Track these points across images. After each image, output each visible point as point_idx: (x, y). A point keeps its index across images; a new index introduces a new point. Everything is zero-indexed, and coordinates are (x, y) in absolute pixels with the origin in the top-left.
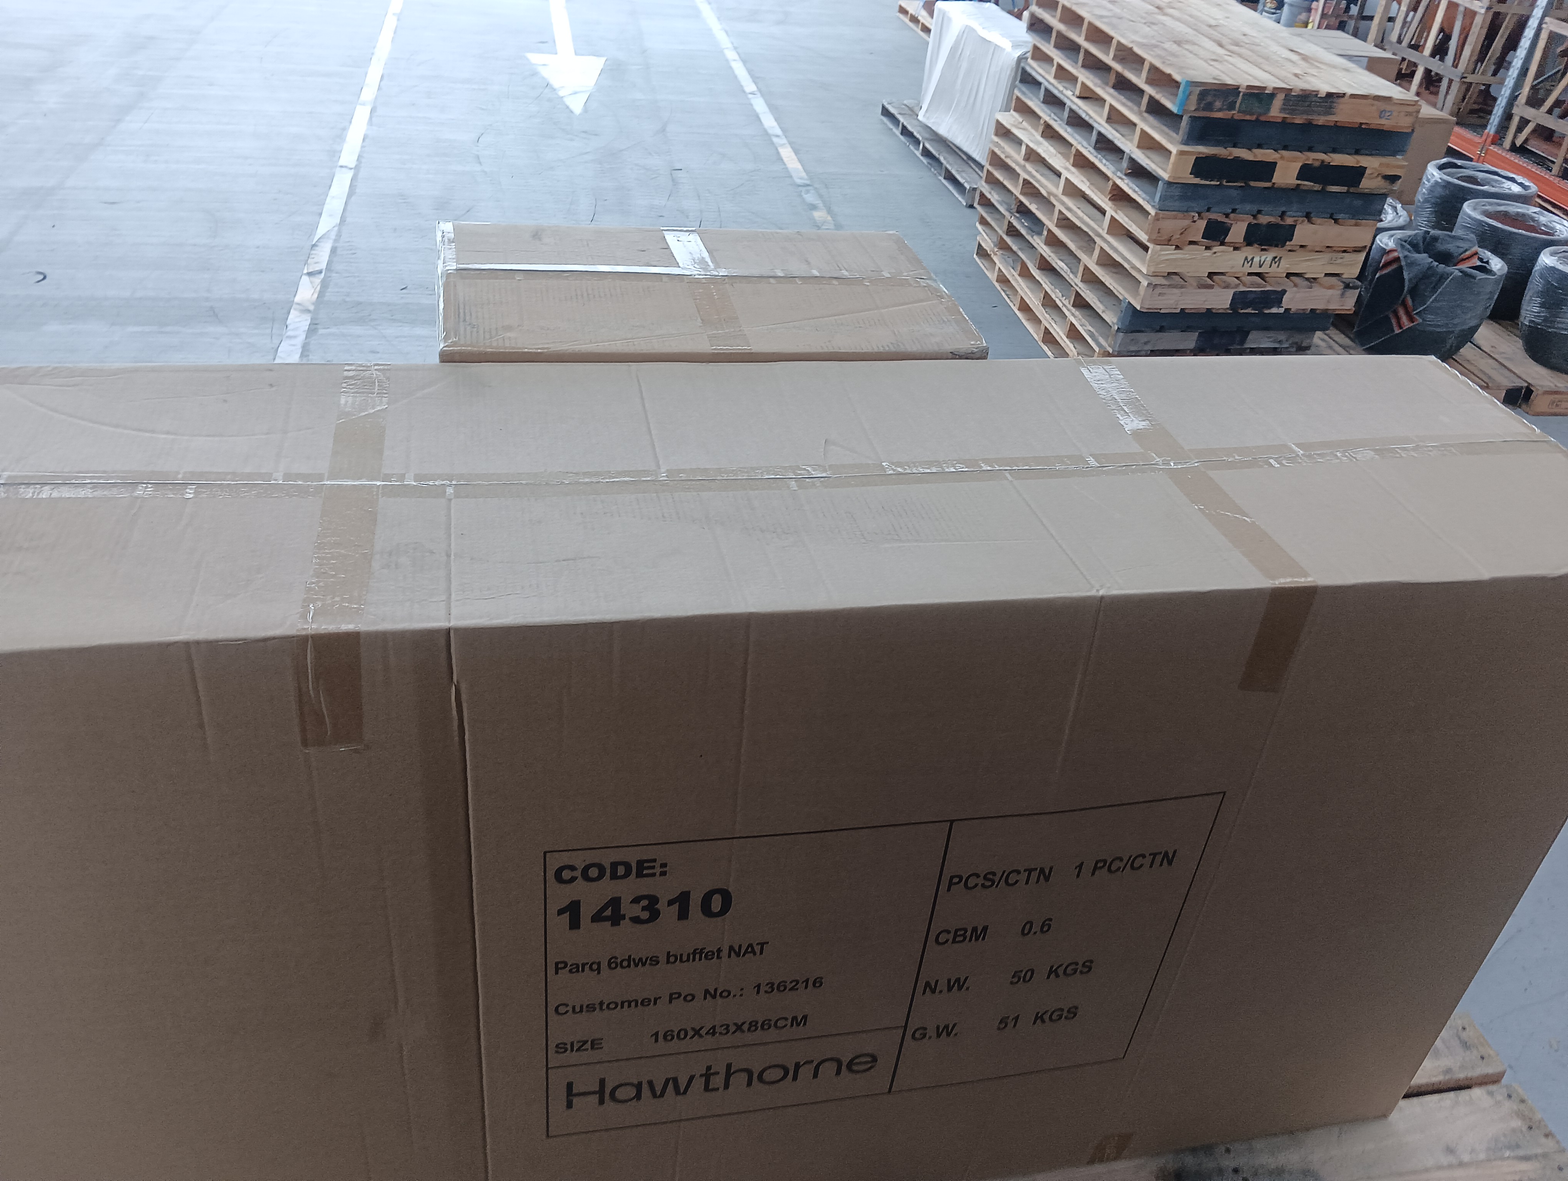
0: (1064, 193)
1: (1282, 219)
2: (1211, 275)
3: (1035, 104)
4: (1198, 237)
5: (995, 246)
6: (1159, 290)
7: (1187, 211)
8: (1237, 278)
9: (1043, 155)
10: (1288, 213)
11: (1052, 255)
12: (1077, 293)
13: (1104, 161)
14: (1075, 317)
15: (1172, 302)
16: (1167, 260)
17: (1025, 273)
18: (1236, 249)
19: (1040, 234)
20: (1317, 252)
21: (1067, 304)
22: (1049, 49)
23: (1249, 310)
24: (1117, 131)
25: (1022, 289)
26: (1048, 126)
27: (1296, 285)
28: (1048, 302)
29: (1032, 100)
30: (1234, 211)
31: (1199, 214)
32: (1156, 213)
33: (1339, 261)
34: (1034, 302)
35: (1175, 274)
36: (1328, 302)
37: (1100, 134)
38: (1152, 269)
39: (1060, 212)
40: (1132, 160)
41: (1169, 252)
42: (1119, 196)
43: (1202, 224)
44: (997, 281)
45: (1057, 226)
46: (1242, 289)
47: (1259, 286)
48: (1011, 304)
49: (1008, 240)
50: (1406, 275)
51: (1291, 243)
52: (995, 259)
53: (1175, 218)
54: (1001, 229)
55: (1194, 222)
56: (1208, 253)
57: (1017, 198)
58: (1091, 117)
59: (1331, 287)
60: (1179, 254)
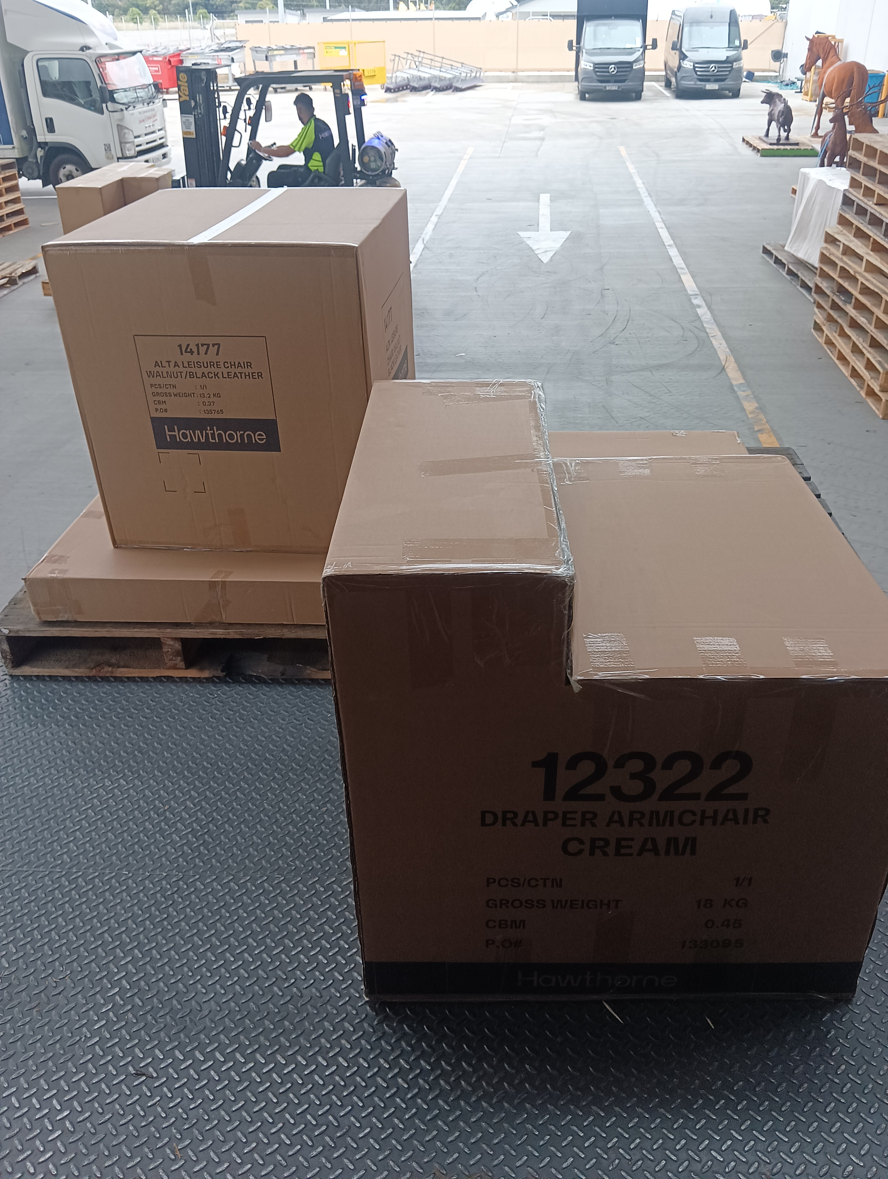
0: (866, 271)
3: (850, 216)
5: (825, 320)
9: (853, 248)
11: (858, 315)
12: (872, 336)
14: (871, 354)
17: (843, 334)
19: (850, 303)
21: (865, 345)
22: (860, 177)
25: (840, 344)
26: (858, 229)
28: (856, 350)
29: (849, 214)
34: (846, 351)
39: (862, 283)
44: (825, 343)
45: (860, 293)
48: (832, 356)
49: (832, 312)
52: (824, 328)
54: (828, 306)
57: (837, 282)
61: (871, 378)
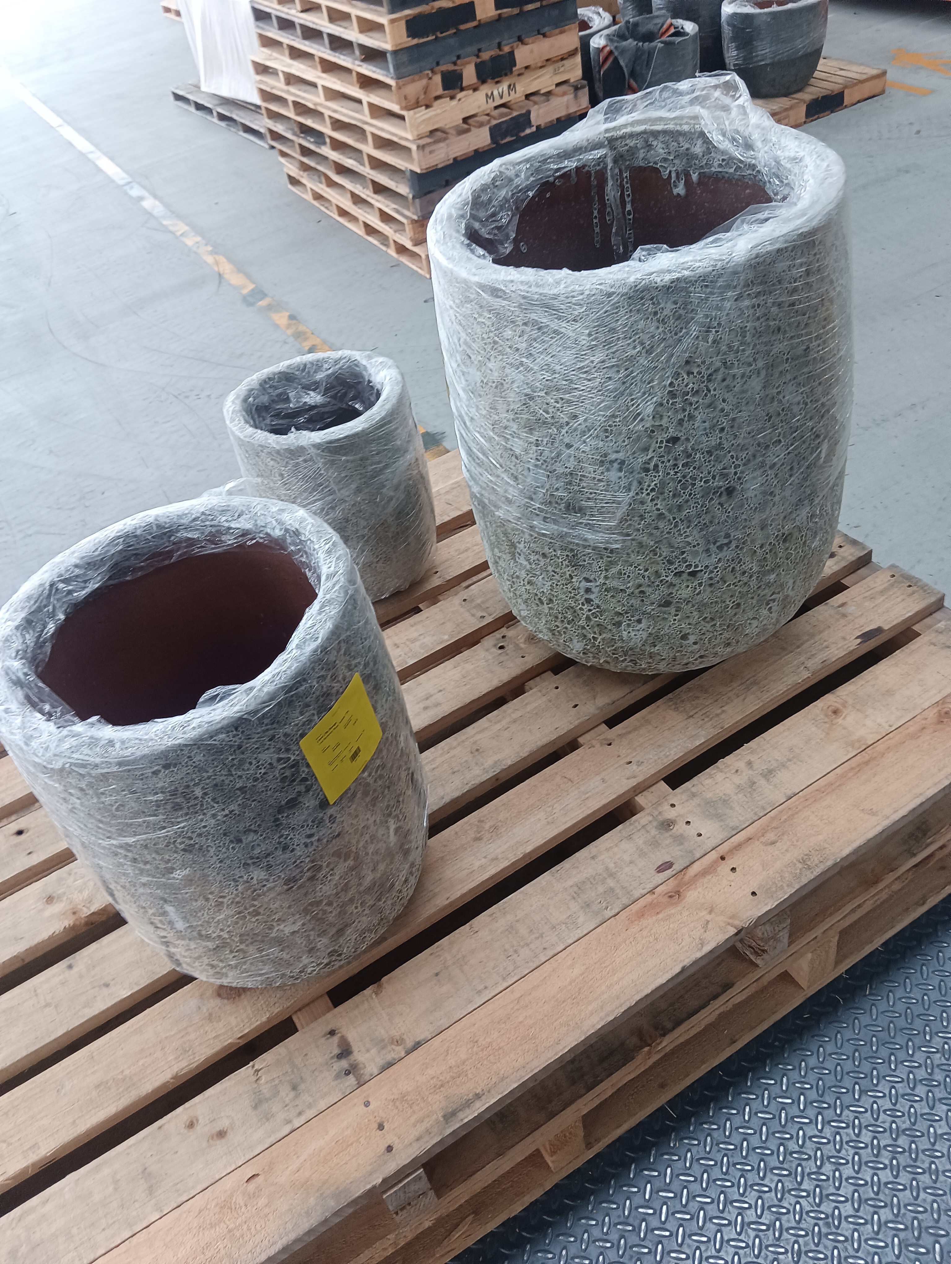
0: (327, 99)
1: (500, 49)
2: (465, 120)
3: (274, 33)
4: (440, 91)
5: (300, 170)
6: (428, 150)
7: (421, 72)
8: (488, 115)
9: (297, 73)
10: (503, 43)
11: (342, 157)
12: (373, 181)
13: (342, 57)
14: (380, 202)
15: (443, 155)
16: (424, 120)
17: (329, 182)
18: (475, 90)
19: (324, 143)
20: (541, 67)
23: (508, 139)
24: (340, 26)
25: (334, 197)
26: (292, 49)
27: (535, 103)
28: (357, 200)
29: (271, 31)
30: (459, 57)
31: (432, 71)
32: (397, 83)
33: (562, 69)
34: (346, 204)
35: (436, 130)
36: (567, 107)
37: (330, 35)
38: (416, 133)
39: (330, 117)
40: (362, 47)
41: (422, 114)
42: (366, 82)
43: (438, 79)
44: (314, 199)
45: (333, 130)
46: (494, 122)
47: (506, 115)
48: (331, 214)
49: (305, 160)
50: (622, 63)
51: (517, 67)
52: (304, 181)
53: (413, 81)
54: (295, 152)
55: (430, 78)
56: (454, 102)
57: (295, 121)
58: (317, 24)
59: (565, 94)
60: (431, 112)
61: (395, 232)
